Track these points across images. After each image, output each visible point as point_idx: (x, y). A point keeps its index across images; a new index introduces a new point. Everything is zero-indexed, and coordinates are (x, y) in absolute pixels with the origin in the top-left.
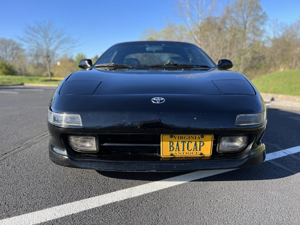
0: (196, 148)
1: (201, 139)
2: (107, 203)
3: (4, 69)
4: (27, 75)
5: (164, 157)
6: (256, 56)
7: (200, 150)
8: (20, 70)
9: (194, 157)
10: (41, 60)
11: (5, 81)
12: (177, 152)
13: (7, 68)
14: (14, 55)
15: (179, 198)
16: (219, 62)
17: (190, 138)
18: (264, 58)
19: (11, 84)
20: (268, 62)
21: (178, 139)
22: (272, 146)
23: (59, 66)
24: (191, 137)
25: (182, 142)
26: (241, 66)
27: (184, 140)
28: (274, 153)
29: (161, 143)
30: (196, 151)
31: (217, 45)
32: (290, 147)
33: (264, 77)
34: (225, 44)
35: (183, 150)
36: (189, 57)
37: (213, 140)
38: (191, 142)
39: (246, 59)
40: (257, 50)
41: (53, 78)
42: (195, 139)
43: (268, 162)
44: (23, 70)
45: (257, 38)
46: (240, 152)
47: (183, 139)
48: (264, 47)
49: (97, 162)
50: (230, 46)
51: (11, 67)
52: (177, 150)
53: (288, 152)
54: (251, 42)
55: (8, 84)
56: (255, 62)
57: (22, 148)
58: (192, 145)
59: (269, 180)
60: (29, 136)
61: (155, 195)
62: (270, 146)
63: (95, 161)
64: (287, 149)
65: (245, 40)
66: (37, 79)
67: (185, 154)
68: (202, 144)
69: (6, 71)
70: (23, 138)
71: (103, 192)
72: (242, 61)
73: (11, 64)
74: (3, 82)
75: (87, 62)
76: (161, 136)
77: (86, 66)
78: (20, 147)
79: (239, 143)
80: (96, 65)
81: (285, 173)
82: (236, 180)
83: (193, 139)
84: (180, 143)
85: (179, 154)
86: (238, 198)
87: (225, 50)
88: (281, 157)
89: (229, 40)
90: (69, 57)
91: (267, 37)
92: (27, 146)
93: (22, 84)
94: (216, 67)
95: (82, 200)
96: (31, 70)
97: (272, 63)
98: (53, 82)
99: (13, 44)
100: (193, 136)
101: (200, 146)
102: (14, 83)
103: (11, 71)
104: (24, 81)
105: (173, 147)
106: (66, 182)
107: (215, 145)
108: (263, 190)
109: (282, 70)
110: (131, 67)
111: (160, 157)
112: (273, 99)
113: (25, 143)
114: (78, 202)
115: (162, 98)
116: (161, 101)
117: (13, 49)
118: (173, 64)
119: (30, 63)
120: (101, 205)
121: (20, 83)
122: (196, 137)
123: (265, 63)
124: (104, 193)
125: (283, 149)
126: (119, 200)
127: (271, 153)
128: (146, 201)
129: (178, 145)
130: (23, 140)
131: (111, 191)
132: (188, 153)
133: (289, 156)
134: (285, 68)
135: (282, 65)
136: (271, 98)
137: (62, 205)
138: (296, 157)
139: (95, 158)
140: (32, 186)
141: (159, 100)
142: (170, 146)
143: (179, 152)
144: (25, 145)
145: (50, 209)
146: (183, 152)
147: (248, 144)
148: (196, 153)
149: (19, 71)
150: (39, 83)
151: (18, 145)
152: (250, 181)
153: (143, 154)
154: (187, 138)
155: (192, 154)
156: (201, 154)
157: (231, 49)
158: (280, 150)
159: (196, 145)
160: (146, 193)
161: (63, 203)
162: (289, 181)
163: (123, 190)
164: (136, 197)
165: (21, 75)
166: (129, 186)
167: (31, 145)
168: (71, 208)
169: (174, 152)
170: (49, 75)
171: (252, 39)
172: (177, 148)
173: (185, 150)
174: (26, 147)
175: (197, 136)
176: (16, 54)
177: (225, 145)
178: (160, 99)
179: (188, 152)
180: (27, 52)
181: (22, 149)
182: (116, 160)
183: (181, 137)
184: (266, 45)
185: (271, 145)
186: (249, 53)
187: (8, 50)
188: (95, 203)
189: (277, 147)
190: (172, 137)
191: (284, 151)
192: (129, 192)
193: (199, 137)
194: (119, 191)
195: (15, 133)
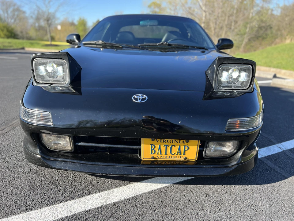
0: (180, 152)
1: (186, 144)
2: (79, 211)
3: (5, 32)
4: (29, 39)
5: (144, 160)
6: (263, 25)
7: (184, 154)
8: (22, 32)
9: (177, 161)
10: (43, 23)
11: (7, 44)
12: (159, 155)
13: (8, 31)
14: (15, 17)
15: (157, 207)
16: (219, 41)
17: (174, 142)
18: (271, 28)
19: (12, 48)
20: (274, 32)
21: (161, 142)
22: (267, 138)
23: (60, 31)
24: (175, 140)
25: (165, 145)
26: (246, 36)
27: (167, 144)
28: (268, 147)
29: (142, 145)
30: (180, 156)
31: (223, 12)
32: (287, 140)
33: (269, 48)
34: (232, 10)
35: (166, 154)
36: (187, 32)
37: (199, 145)
38: (175, 146)
39: (252, 28)
40: (264, 19)
41: (53, 43)
42: (180, 143)
43: (261, 160)
44: (24, 33)
45: (266, 5)
46: (228, 158)
47: (166, 142)
48: (272, 15)
49: (72, 162)
50: (236, 14)
51: (12, 29)
52: (160, 153)
53: (283, 147)
54: (259, 8)
55: (9, 48)
56: (261, 32)
57: (6, 130)
58: (175, 149)
59: (258, 186)
60: (17, 115)
61: (132, 202)
62: (265, 138)
63: (70, 162)
64: (283, 143)
65: (253, 7)
66: (38, 44)
67: (168, 157)
68: (187, 148)
69: (7, 33)
70: (10, 117)
71: (78, 195)
72: (247, 30)
73: (13, 26)
74: (4, 46)
75: (75, 37)
76: (142, 139)
77: (74, 41)
78: (4, 129)
79: (228, 148)
80: (83, 42)
81: (277, 176)
82: (222, 185)
83: (177, 142)
84: (162, 147)
85: (162, 158)
86: (221, 210)
87: (231, 18)
88: (275, 153)
89: (236, 7)
90: (70, 20)
91: (276, 4)
92: (11, 127)
93: (23, 48)
94: (214, 48)
95: (52, 206)
96: (32, 33)
97: (279, 33)
98: (54, 47)
99: (14, 5)
100: (177, 140)
101: (185, 151)
102: (15, 47)
103: (12, 34)
104: (24, 45)
105: (154, 150)
106: (41, 180)
107: (202, 149)
108: (250, 200)
109: (288, 41)
110: (121, 46)
111: (140, 160)
112: (275, 76)
113: (11, 124)
114: (48, 208)
115: (145, 95)
116: (143, 99)
117: (14, 10)
118: (166, 44)
119: (32, 26)
120: (72, 213)
121: (21, 47)
122: (180, 141)
123: (272, 33)
124: (78, 197)
125: (279, 143)
126: (92, 208)
127: (265, 148)
128: (121, 210)
129: (160, 148)
130: (10, 121)
131: (86, 195)
132: (171, 157)
133: (284, 152)
134: (291, 40)
135: (289, 36)
136: (273, 74)
137: (30, 212)
138: (291, 154)
139: (70, 158)
140: (4, 183)
141: (141, 98)
142: (152, 149)
143: (161, 155)
144: (10, 126)
145: (17, 216)
146: (166, 155)
147: (239, 149)
148: (179, 157)
149: (20, 34)
150: (40, 48)
151: (3, 126)
152: (237, 186)
153: (123, 154)
154: (170, 142)
155: (175, 158)
156: (186, 158)
157: (237, 17)
158: (275, 144)
159: (180, 149)
160: (122, 198)
161: (31, 210)
162: (280, 188)
163: (99, 194)
164: (111, 204)
165: (23, 38)
166: (107, 188)
167: (16, 127)
168: (39, 216)
169: (155, 155)
170: (50, 38)
171: (261, 5)
172: (159, 151)
173: (167, 154)
174: (10, 129)
175: (182, 141)
176: (18, 16)
177: (213, 150)
178: (143, 97)
179: (171, 155)
180: (28, 14)
181: (6, 132)
182: (92, 161)
183: (163, 140)
184: (275, 13)
185: (267, 136)
186: (255, 21)
187: (9, 12)
188: (66, 210)
189: (272, 140)
190: (153, 140)
191: (279, 145)
192: (105, 197)
193: (183, 141)
194: (95, 194)
195: (3, 111)
